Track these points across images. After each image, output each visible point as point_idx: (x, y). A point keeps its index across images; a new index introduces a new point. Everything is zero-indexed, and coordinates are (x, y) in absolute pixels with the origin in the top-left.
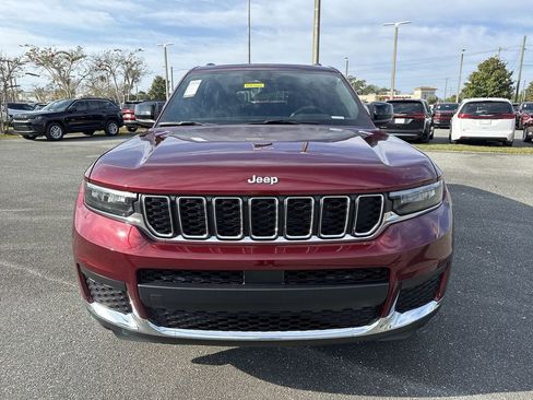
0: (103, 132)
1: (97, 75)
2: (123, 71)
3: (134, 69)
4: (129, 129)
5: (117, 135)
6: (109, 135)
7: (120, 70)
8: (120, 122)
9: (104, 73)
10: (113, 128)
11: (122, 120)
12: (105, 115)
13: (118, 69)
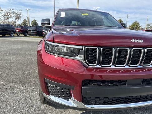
0: (9, 35)
1: (6, 17)
2: (15, 16)
3: (18, 16)
4: (17, 34)
5: (14, 36)
6: (11, 36)
7: (14, 16)
8: (15, 32)
9: (9, 17)
10: (12, 34)
11: (15, 31)
12: (10, 30)
13: (13, 15)
